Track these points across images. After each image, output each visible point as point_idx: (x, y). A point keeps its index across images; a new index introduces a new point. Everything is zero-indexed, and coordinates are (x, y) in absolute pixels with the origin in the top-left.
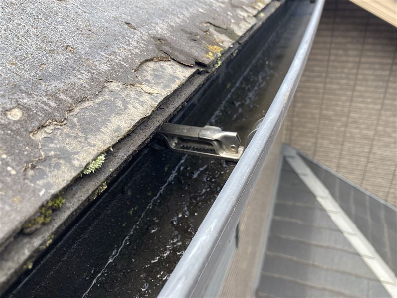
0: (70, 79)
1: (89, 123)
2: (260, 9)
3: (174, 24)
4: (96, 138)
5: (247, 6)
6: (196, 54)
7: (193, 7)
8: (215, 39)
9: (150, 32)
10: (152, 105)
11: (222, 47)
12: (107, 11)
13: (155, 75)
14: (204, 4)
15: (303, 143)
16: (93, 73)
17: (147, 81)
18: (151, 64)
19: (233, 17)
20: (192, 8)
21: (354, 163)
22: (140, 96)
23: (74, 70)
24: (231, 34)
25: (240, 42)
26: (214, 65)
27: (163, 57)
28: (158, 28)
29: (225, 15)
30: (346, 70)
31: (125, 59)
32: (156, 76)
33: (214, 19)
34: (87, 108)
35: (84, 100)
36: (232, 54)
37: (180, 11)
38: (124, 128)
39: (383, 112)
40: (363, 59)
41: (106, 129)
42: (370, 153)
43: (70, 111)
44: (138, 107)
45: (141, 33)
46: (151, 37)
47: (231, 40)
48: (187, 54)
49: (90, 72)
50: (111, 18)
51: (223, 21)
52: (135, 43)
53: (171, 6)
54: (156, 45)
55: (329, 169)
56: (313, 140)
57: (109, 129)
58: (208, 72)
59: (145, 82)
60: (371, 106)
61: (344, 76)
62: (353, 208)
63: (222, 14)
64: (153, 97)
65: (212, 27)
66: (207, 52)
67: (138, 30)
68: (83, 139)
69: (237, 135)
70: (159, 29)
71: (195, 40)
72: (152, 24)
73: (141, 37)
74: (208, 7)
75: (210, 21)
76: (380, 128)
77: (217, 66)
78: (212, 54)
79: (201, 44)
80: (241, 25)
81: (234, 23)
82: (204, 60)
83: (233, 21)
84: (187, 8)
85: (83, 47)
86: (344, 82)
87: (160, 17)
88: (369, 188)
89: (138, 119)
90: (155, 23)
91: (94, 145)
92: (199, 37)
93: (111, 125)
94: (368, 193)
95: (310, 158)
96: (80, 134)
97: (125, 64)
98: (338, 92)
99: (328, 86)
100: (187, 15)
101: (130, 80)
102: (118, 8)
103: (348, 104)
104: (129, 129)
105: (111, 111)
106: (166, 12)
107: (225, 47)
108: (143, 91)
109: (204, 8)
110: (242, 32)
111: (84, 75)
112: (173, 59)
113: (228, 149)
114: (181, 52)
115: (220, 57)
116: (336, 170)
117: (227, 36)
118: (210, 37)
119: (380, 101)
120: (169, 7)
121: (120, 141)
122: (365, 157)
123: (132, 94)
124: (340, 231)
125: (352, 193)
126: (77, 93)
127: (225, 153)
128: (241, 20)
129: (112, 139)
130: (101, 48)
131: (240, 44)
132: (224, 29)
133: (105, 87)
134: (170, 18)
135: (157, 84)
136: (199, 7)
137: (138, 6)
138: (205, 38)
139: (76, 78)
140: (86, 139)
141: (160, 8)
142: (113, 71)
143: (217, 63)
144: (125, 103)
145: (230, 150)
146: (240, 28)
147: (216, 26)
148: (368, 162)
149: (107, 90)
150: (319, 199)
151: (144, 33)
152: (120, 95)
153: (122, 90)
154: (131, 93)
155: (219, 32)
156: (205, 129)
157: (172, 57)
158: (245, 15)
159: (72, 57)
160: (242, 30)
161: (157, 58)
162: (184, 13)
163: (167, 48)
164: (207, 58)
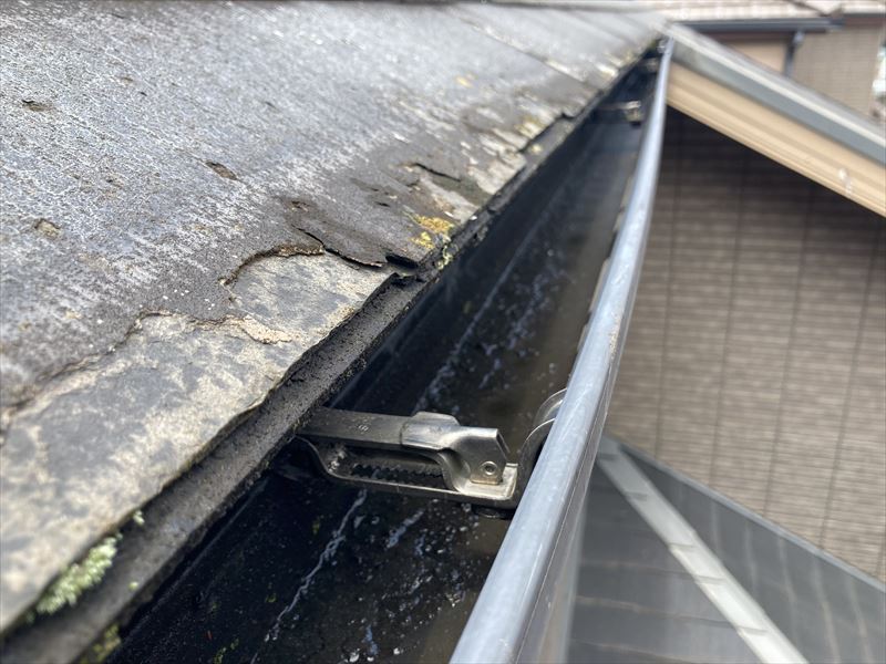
0: (32, 309)
1: (75, 440)
2: (531, 136)
3: (333, 168)
4: (92, 484)
5: (504, 129)
6: (389, 237)
7: (380, 129)
8: (435, 203)
9: (271, 185)
10: (270, 375)
11: (451, 220)
12: (163, 136)
13: (283, 291)
14: (405, 123)
15: (631, 425)
16: (107, 293)
17: (260, 309)
18: (273, 265)
19: (473, 153)
20: (378, 132)
21: (745, 466)
22: (237, 351)
23: (50, 285)
24: (472, 190)
25: (493, 209)
26: (433, 264)
27: (305, 247)
28: (292, 176)
29: (455, 148)
30: (712, 265)
31: (202, 253)
32: (284, 296)
33: (430, 156)
34: (76, 393)
35: (67, 369)
36: (475, 236)
37: (348, 137)
38: (183, 447)
39: (795, 353)
40: (746, 242)
41: (128, 456)
42: (776, 441)
43: (20, 405)
44: (230, 382)
45: (249, 187)
46: (276, 197)
47: (472, 205)
48: (365, 238)
49: (97, 288)
50: (172, 151)
51: (451, 161)
52: (230, 212)
53: (325, 125)
54: (286, 216)
55: (692, 482)
56: (654, 417)
57: (137, 456)
58: (419, 280)
59: (253, 310)
60: (769, 339)
61: (707, 277)
62: (753, 568)
63: (449, 145)
64: (272, 351)
65: (427, 174)
66: (417, 234)
67: (241, 181)
68: (49, 494)
69: (498, 436)
70: (295, 178)
71: (385, 205)
72: (278, 167)
73: (249, 197)
74: (414, 130)
75: (421, 160)
76: (792, 386)
77: (441, 266)
78: (428, 238)
79: (400, 214)
80: (492, 170)
81: (477, 166)
82: (409, 253)
83: (473, 161)
84: (364, 132)
85: (84, 223)
86: (709, 289)
87: (299, 150)
88: (783, 519)
89: (225, 417)
90: (286, 165)
91: (83, 512)
92: (395, 197)
93: (144, 440)
94: (781, 532)
95: (649, 456)
96: (42, 477)
97: (200, 266)
98: (699, 312)
99: (677, 299)
100: (366, 147)
101: (211, 307)
102: (193, 128)
103: (722, 336)
104: (197, 449)
105: (149, 399)
106: (314, 139)
107: (459, 221)
108: (247, 338)
109: (404, 131)
110: (495, 186)
111: (79, 299)
112: (330, 251)
113: (477, 473)
114: (352, 233)
115: (449, 244)
116: (707, 482)
117: (462, 194)
118: (422, 198)
119: (787, 329)
120: (323, 128)
121: (168, 489)
122: (768, 451)
123: (215, 347)
124: (728, 625)
125: (748, 535)
126: (50, 352)
127: (469, 483)
128: (491, 158)
129: (143, 484)
130: (137, 225)
131: (491, 212)
132: (455, 179)
133: (137, 331)
134: (323, 152)
135: (286, 315)
136: (394, 130)
137: (246, 124)
138: (410, 199)
139: (53, 307)
140: (60, 490)
141: (299, 130)
142: (165, 286)
143: (442, 259)
144: (192, 374)
145: (482, 477)
146: (490, 176)
147: (436, 173)
148: (774, 461)
149: (142, 339)
150: (677, 552)
151: (256, 187)
152: (180, 351)
153: (186, 336)
154: (211, 343)
155: (442, 185)
156: (415, 423)
157: (329, 246)
158: (501, 148)
159: (50, 251)
160: (496, 181)
161: (289, 248)
162: (357, 143)
163: (314, 225)
164: (418, 247)
